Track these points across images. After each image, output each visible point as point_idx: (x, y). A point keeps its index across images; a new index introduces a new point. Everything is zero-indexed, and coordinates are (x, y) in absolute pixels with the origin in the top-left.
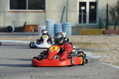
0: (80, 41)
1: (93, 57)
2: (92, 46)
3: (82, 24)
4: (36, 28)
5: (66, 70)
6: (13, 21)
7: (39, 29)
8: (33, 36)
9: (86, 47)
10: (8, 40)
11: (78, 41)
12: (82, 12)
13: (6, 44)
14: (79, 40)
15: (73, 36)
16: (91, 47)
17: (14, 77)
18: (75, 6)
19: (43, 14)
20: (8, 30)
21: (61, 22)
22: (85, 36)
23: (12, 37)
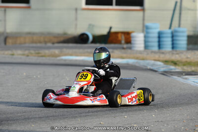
4: (127, 37)
6: (90, 25)
7: (132, 39)
8: (123, 51)
10: (81, 56)
13: (77, 63)
15: (190, 51)
17: (87, 119)
18: (194, 1)
19: (141, 13)
20: (82, 39)
21: (170, 28)
23: (87, 52)
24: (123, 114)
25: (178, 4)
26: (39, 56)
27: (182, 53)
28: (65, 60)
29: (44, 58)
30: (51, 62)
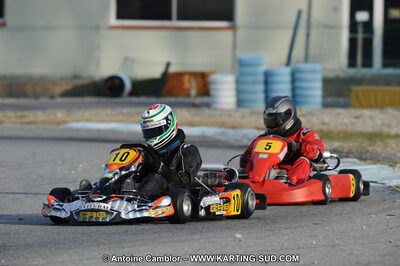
0: (349, 129)
1: (394, 183)
2: (392, 143)
3: (360, 71)
5: (301, 227)
6: (126, 59)
7: (212, 87)
8: (193, 110)
9: (370, 149)
10: (109, 121)
11: (343, 128)
12: (360, 29)
13: (103, 136)
14: (346, 124)
15: (328, 110)
16: (389, 149)
17: (124, 248)
18: (336, 9)
19: (228, 35)
20: (111, 88)
21: (288, 63)
22: (367, 112)
23: (122, 113)
24: (197, 237)
25: (304, 16)
26: (23, 123)
27: (311, 114)
28: (78, 130)
29: (33, 126)
30: (47, 134)
